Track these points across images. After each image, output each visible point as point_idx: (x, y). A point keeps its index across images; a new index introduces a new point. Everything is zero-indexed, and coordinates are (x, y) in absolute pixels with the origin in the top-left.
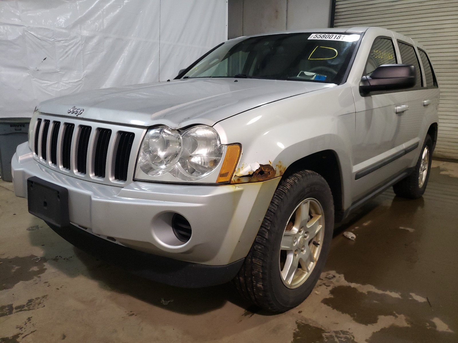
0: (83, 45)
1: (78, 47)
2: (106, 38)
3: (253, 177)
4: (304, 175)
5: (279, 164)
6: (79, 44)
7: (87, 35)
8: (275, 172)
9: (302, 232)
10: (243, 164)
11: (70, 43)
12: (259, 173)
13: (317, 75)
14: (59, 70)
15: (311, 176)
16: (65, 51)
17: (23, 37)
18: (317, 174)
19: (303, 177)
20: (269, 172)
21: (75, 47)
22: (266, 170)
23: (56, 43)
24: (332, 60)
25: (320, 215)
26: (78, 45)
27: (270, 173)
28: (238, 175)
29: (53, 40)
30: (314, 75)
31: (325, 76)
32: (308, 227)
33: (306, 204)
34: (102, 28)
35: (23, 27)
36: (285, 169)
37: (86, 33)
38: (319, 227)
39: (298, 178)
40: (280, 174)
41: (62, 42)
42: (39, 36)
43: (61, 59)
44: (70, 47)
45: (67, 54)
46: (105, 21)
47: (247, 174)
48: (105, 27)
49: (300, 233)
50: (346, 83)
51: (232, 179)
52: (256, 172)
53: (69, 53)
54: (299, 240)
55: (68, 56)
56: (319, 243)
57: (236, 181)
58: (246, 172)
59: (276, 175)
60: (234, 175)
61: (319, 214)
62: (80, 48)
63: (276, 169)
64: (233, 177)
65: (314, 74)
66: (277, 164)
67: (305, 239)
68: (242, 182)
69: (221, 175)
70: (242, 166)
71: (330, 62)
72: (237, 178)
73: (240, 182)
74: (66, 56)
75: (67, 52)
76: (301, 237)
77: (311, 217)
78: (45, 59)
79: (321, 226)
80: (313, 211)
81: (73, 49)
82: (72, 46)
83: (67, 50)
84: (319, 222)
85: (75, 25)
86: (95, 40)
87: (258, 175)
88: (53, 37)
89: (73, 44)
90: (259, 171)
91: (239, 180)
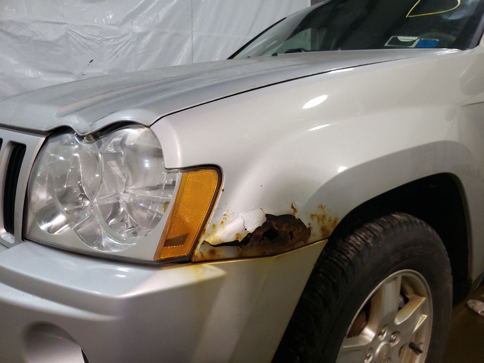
0: (135, 43)
1: (130, 45)
2: (162, 33)
3: (249, 245)
4: (388, 227)
5: (320, 213)
6: (130, 41)
7: (140, 31)
8: (307, 231)
9: (385, 335)
10: (225, 215)
11: (120, 41)
12: (264, 235)
13: (421, 40)
14: (107, 73)
15: (405, 227)
16: (114, 51)
17: (66, 36)
18: (418, 221)
19: (385, 230)
20: (291, 233)
21: (125, 47)
22: (284, 229)
23: (103, 42)
24: (451, 13)
25: (423, 296)
26: (128, 43)
27: (294, 234)
28: (211, 240)
29: (101, 38)
30: (415, 40)
31: (437, 40)
32: (398, 323)
33: (394, 282)
34: (157, 22)
35: (65, 26)
36: (335, 222)
37: (138, 29)
38: (421, 318)
39: (375, 233)
40: (324, 235)
41: (112, 40)
42: (85, 35)
43: (110, 61)
44: (120, 46)
45: (116, 55)
46: (160, 13)
47: (232, 239)
48: (160, 21)
49: (380, 337)
50: (478, 46)
51: (197, 252)
52: (257, 233)
53: (118, 53)
54: (378, 350)
55: (117, 57)
56: (422, 347)
57: (206, 255)
58: (230, 234)
59: (311, 239)
60: (201, 241)
61: (421, 295)
62: (132, 47)
63: (309, 224)
64: (199, 246)
65: (414, 38)
66: (314, 213)
67: (393, 345)
68: (221, 257)
69: (167, 242)
70: (222, 220)
71: (446, 17)
72: (208, 248)
73: (215, 258)
74: (115, 56)
75: (116, 52)
76: (382, 344)
77: (406, 301)
78: (92, 61)
79: (425, 316)
80: (408, 289)
81: (123, 48)
82: (122, 45)
83: (116, 50)
84: (422, 310)
85: (125, 21)
86: (149, 37)
87: (263, 239)
88: (100, 36)
89: (124, 43)
90: (265, 230)
91: (212, 252)
